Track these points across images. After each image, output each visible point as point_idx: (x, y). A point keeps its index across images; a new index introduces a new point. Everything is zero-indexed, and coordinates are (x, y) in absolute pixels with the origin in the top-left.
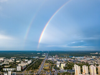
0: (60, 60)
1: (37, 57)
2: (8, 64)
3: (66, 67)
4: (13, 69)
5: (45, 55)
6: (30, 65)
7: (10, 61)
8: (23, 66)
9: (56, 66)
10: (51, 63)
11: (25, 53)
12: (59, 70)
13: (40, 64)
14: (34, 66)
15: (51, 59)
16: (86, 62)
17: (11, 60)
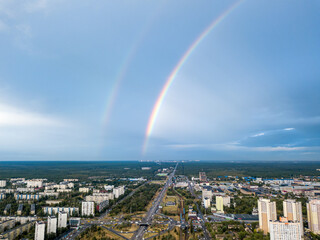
0: (215, 187)
1: (141, 179)
2: (55, 196)
3: (232, 207)
4: (72, 209)
5: (165, 172)
6: (122, 201)
7: (62, 188)
8: (99, 202)
9: (200, 203)
10: (184, 194)
11: (104, 167)
12: (211, 216)
13: (151, 198)
14: (133, 204)
15: (184, 184)
16: (301, 195)
17: (64, 186)
